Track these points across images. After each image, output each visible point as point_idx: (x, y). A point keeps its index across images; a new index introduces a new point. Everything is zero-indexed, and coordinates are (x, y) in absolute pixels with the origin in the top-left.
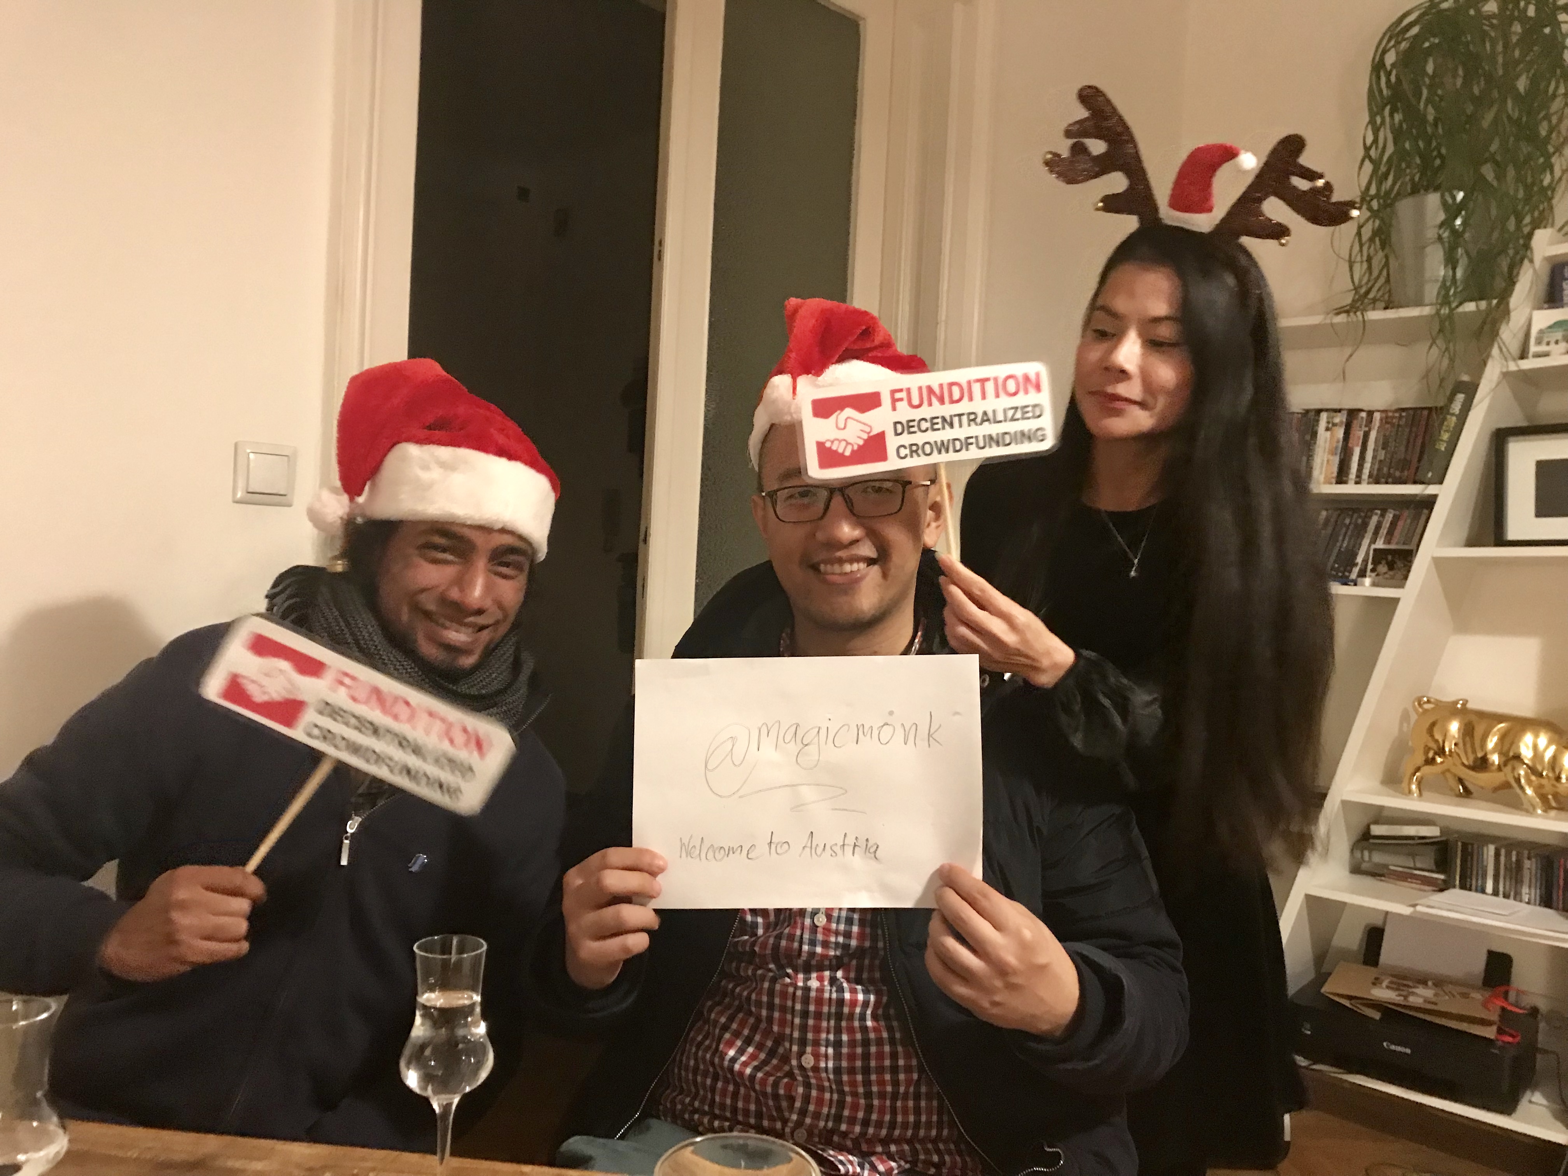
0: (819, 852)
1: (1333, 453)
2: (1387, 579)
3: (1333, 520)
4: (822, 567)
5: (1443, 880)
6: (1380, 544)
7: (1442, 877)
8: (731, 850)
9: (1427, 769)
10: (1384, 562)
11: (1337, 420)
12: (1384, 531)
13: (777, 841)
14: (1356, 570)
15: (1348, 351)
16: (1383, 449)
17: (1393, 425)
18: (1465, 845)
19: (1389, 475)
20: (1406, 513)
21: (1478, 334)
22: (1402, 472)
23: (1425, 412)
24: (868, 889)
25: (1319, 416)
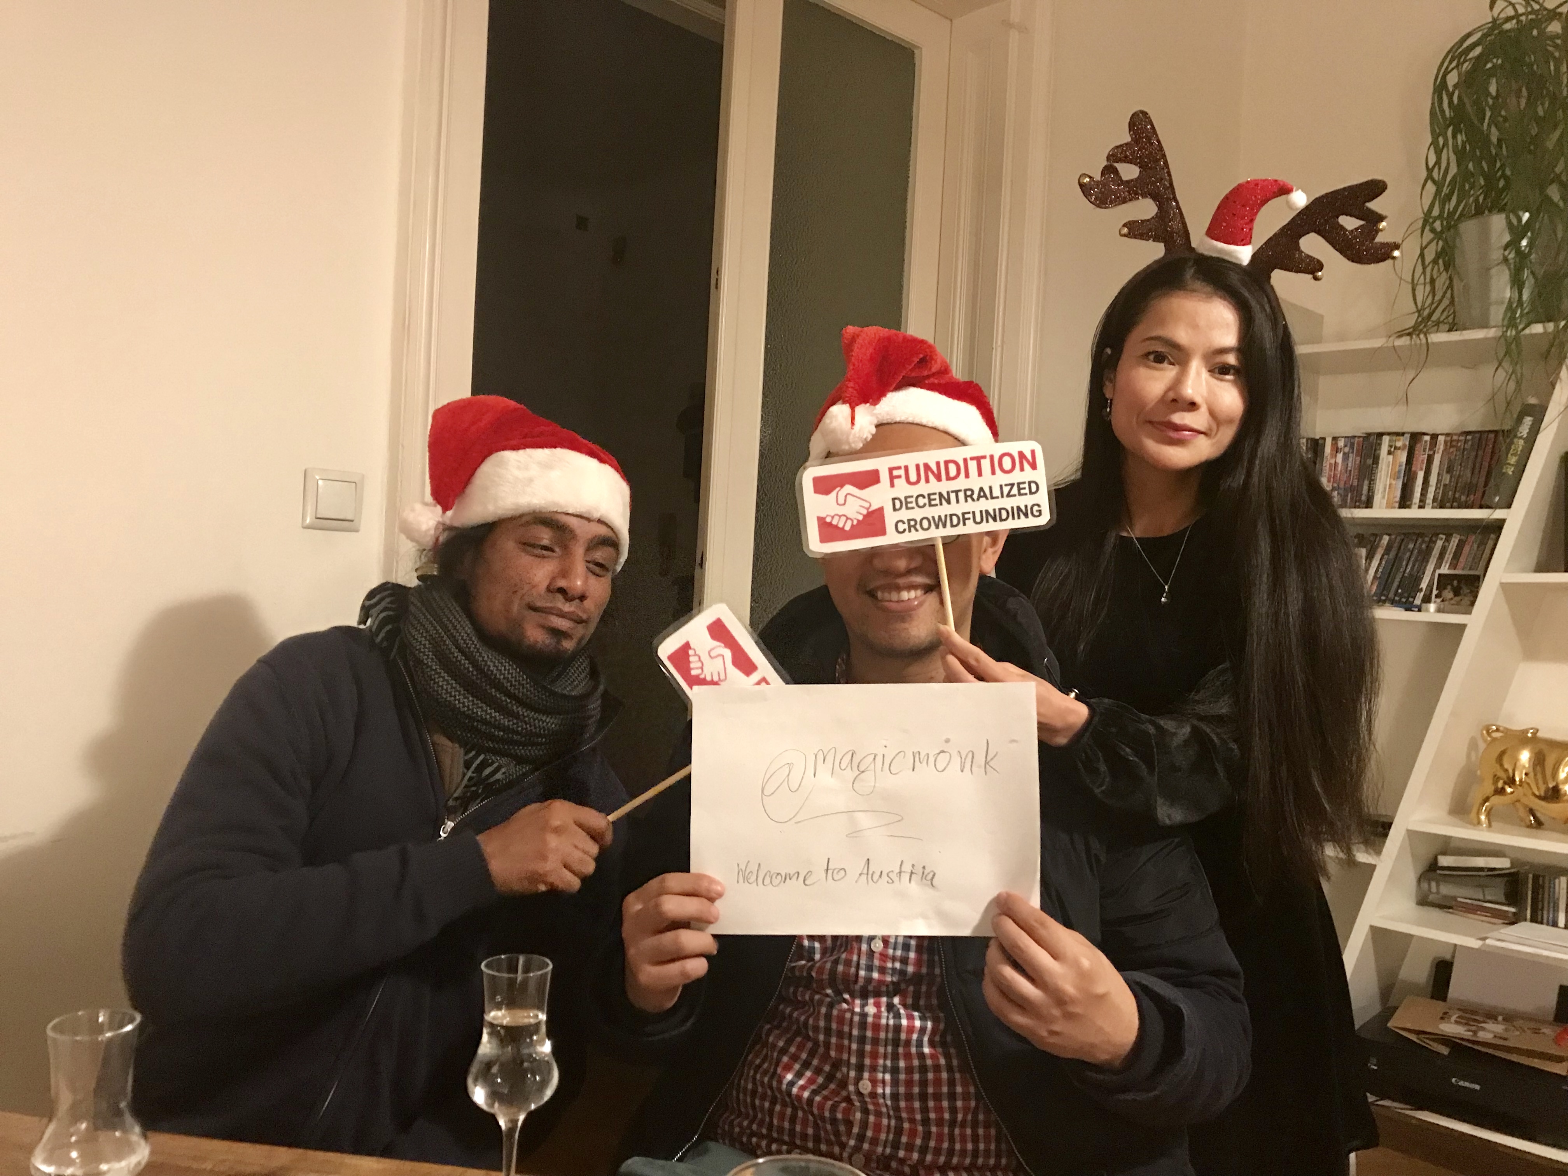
0: (875, 879)
1: (1396, 476)
2: (1452, 605)
3: (1396, 545)
4: (879, 594)
5: (1514, 913)
6: (1445, 570)
7: (1512, 910)
8: (787, 877)
9: (1496, 800)
10: (1449, 587)
11: (1399, 444)
12: (1449, 556)
13: (833, 868)
14: (1420, 595)
15: (1411, 374)
16: (1448, 472)
17: (1458, 449)
18: (1536, 878)
19: (1454, 499)
20: (1472, 538)
21: (1546, 356)
22: (1468, 496)
23: (1492, 436)
24: (925, 917)
25: (1381, 440)
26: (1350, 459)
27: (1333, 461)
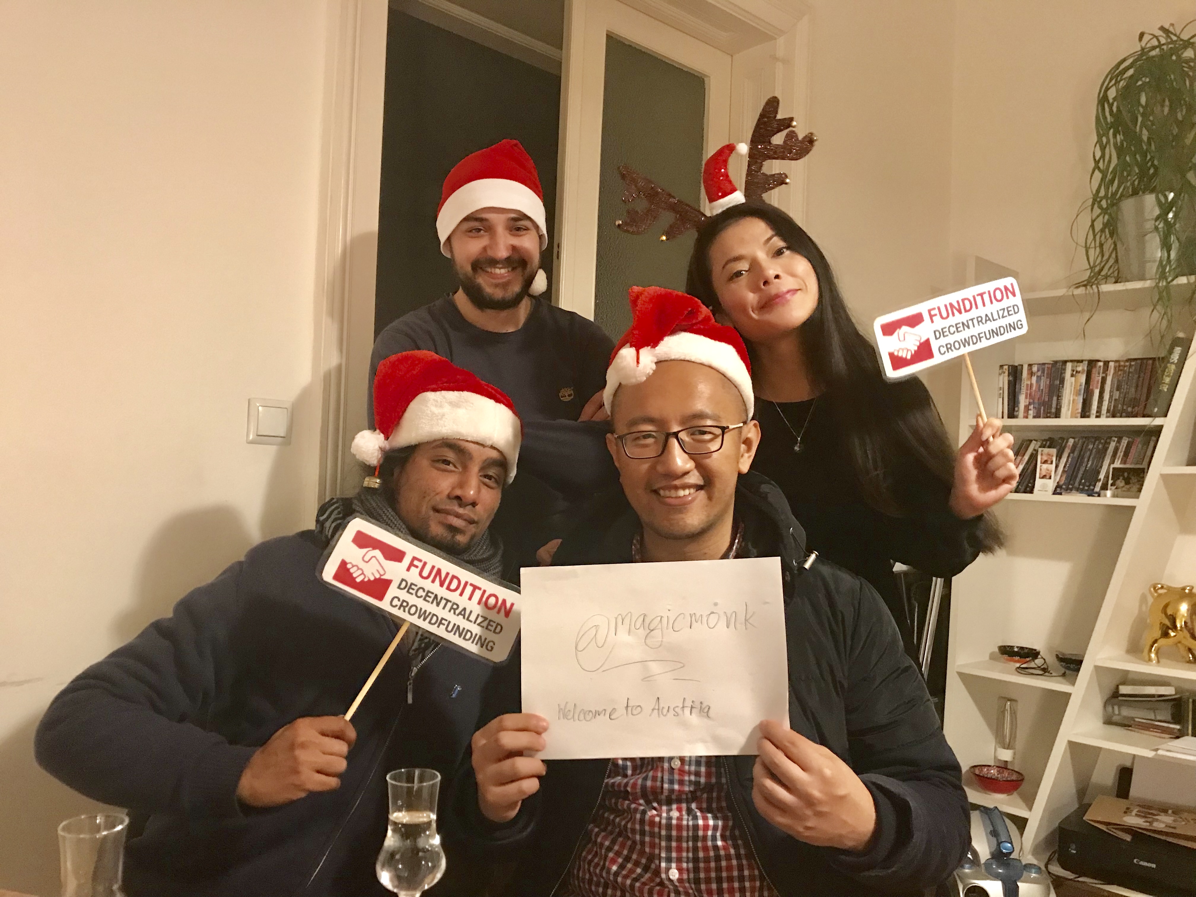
0: (664, 713)
1: (1078, 393)
2: (1124, 491)
3: (1079, 445)
4: (662, 492)
5: (1179, 730)
6: (1117, 464)
7: (1177, 727)
8: (597, 712)
9: (1163, 642)
10: (1121, 478)
11: (1079, 369)
12: (1120, 454)
13: (632, 704)
14: (1099, 485)
15: (1087, 315)
16: (1117, 390)
18: (1194, 702)
19: (1123, 411)
20: (1139, 439)
21: (1189, 300)
22: (1133, 408)
23: (1150, 362)
24: (704, 741)
25: (1065, 365)
26: (1042, 381)
27: (1029, 383)
